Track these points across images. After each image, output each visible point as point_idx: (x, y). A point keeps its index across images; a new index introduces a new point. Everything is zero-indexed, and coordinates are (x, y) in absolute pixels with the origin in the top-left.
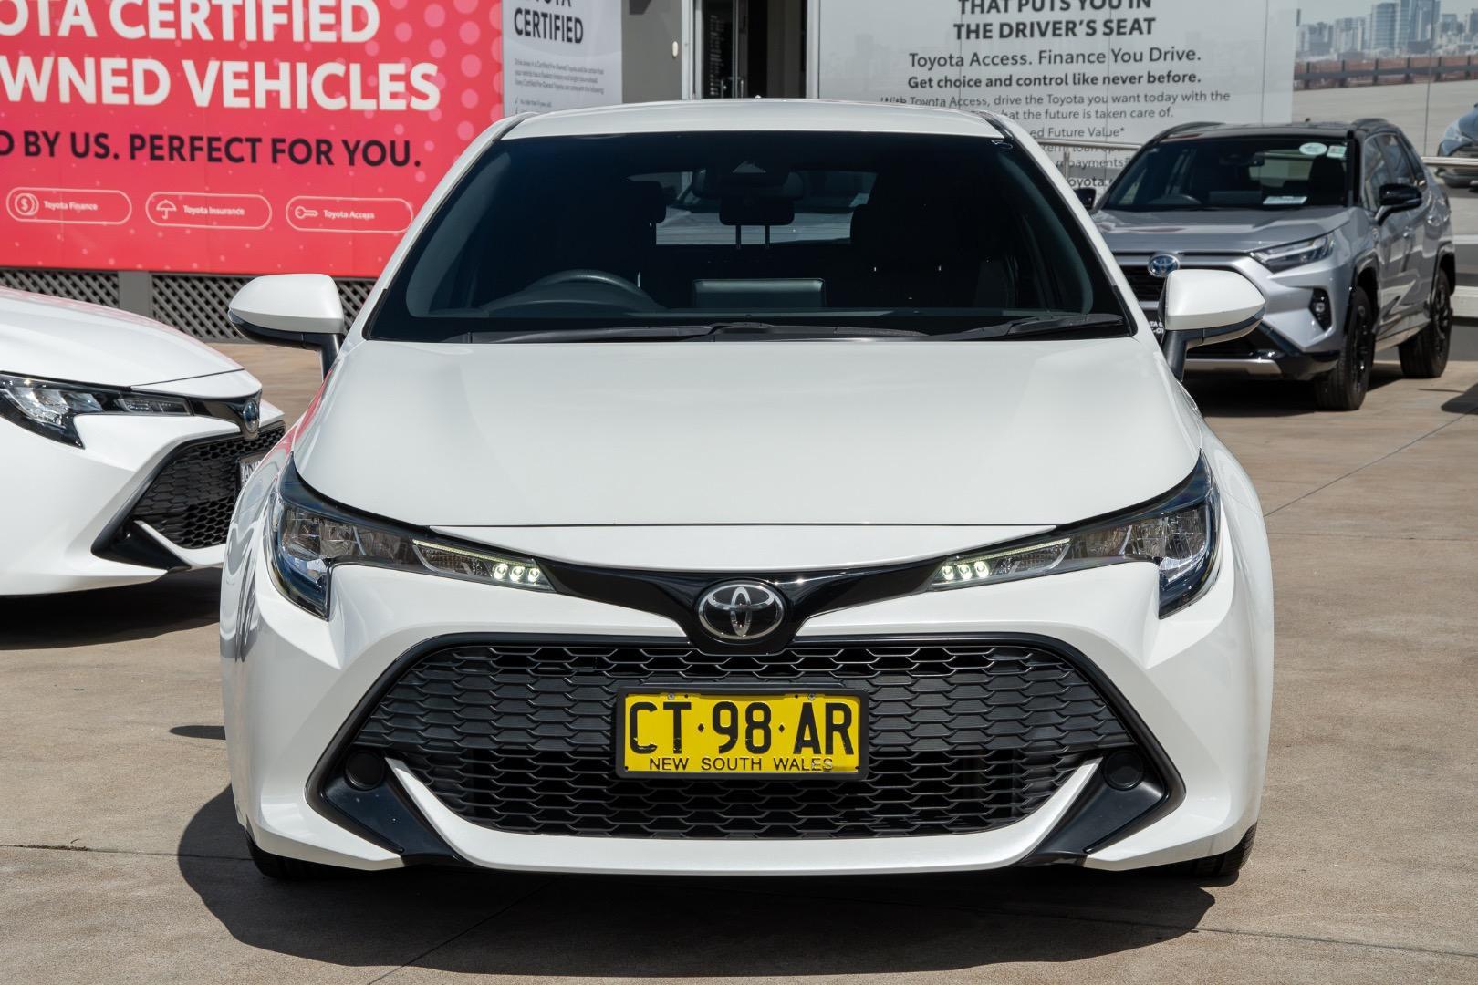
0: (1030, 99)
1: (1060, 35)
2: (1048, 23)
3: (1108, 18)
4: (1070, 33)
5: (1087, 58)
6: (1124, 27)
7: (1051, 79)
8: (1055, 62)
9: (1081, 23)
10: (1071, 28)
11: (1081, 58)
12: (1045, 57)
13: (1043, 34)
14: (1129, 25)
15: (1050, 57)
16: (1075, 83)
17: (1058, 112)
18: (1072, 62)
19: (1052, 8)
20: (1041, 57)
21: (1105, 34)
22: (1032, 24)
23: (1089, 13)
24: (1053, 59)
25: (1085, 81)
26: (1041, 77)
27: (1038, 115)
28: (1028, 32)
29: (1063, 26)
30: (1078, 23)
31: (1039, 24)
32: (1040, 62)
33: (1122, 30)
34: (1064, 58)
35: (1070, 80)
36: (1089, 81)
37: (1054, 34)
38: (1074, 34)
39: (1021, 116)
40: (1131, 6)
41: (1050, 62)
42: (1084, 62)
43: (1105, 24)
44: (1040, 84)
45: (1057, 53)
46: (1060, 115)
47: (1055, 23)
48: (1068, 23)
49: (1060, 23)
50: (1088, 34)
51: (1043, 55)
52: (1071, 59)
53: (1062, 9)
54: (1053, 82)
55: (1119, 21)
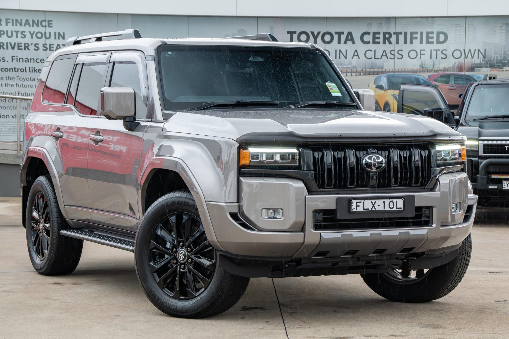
0: (8, 78)
1: (22, 49)
2: (15, 44)
3: (45, 43)
4: (26, 49)
5: (36, 61)
6: (53, 47)
7: (18, 69)
8: (20, 62)
9: (32, 44)
10: (27, 47)
11: (32, 60)
12: (15, 59)
13: (13, 48)
14: (55, 46)
15: (17, 59)
16: (30, 72)
17: (22, 85)
18: (28, 62)
19: (17, 37)
20: (12, 59)
21: (43, 50)
22: (7, 43)
23: (35, 40)
24: (19, 60)
25: (35, 71)
26: (13, 68)
27: (12, 86)
28: (5, 47)
29: (23, 45)
30: (30, 44)
31: (10, 44)
32: (12, 61)
33: (52, 49)
34: (24, 60)
35: (28, 70)
36: (37, 71)
37: (19, 49)
38: (29, 49)
39: (4, 85)
40: (55, 38)
41: (17, 61)
42: (34, 62)
43: (44, 45)
44: (13, 71)
45: (20, 58)
46: (23, 86)
47: (19, 44)
48: (25, 44)
49: (21, 43)
50: (35, 50)
51: (13, 58)
52: (27, 60)
53: (22, 37)
54: (19, 70)
55: (50, 45)
